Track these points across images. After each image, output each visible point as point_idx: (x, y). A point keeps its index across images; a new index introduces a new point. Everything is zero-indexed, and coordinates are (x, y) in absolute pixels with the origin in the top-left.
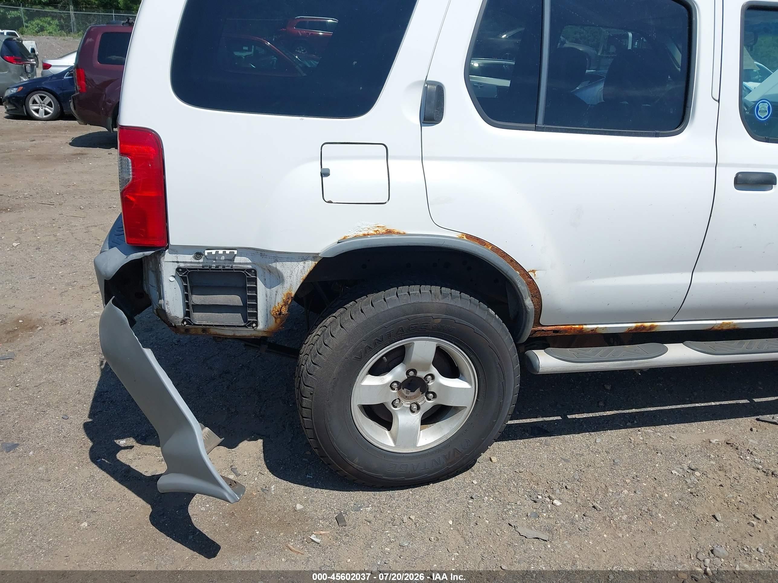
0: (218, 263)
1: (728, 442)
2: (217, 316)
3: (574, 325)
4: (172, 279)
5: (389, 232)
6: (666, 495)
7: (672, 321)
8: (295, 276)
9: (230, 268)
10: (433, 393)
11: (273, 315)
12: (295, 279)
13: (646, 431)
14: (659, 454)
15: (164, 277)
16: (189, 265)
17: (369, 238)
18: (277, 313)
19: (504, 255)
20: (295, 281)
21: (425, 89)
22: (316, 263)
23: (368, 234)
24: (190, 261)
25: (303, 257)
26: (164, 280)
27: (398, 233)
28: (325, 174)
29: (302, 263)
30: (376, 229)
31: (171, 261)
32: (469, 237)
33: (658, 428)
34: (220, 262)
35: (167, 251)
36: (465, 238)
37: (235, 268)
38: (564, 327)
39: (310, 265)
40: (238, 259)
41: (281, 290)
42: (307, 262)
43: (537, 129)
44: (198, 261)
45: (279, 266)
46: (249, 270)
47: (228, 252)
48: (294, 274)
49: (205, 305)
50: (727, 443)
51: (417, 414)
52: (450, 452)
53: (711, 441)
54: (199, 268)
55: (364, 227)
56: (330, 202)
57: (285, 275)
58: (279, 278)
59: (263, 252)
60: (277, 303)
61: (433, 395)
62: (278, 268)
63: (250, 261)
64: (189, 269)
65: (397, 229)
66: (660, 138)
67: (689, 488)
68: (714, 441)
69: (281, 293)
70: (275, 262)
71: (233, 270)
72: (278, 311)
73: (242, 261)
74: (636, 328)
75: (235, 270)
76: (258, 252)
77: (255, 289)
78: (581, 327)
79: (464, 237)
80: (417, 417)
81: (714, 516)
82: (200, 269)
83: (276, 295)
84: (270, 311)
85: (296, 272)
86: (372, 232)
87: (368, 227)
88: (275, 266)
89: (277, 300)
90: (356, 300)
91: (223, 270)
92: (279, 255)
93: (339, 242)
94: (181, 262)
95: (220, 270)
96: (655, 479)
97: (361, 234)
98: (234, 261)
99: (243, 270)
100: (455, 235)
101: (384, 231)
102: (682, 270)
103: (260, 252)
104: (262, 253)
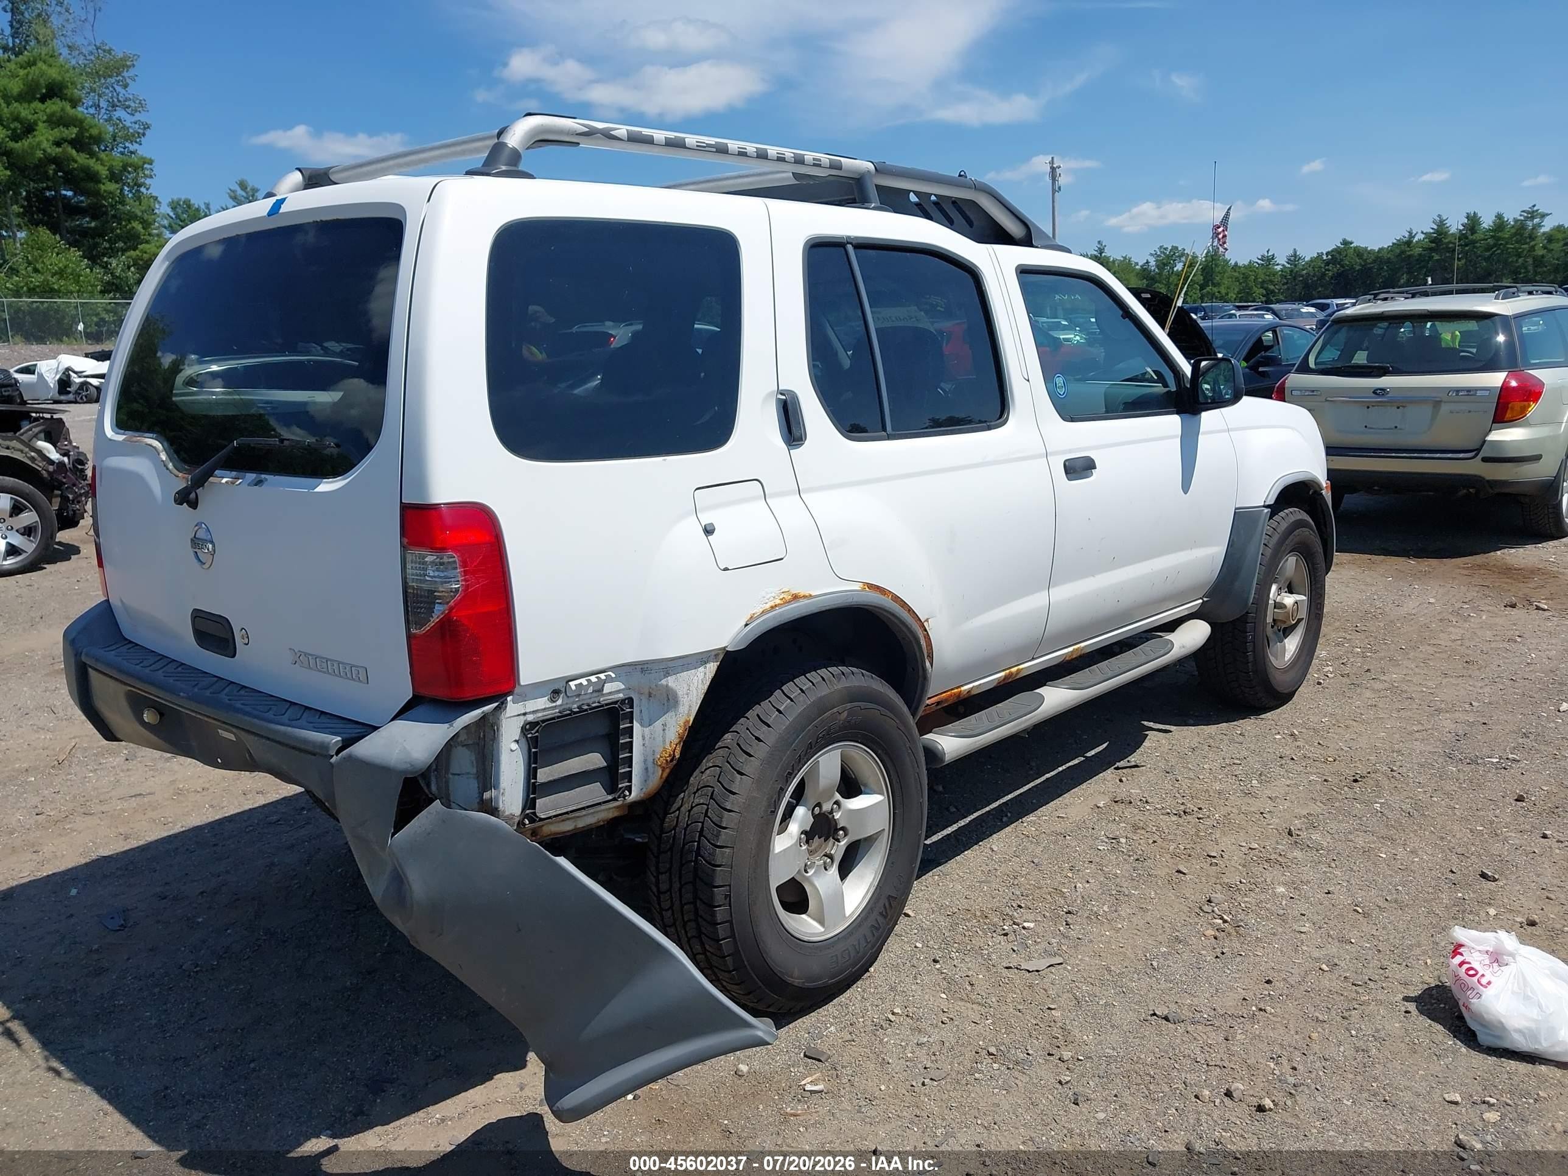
0: (583, 700)
1: (1116, 800)
2: (568, 795)
3: (952, 689)
4: (514, 746)
5: (796, 597)
6: (1118, 872)
7: (1033, 659)
8: (695, 691)
9: (597, 704)
10: (843, 829)
11: (660, 766)
12: (695, 695)
13: (1028, 820)
14: (1068, 837)
15: (503, 745)
16: (540, 715)
17: (778, 611)
18: (668, 759)
19: (904, 604)
20: (695, 699)
21: (778, 400)
22: (718, 663)
23: (776, 606)
24: (543, 707)
25: (701, 659)
26: (503, 751)
27: (805, 597)
28: (709, 531)
29: (701, 669)
30: (781, 597)
31: (516, 714)
32: (871, 586)
33: (1038, 812)
34: (588, 696)
35: (509, 698)
36: (867, 589)
37: (606, 702)
38: (944, 694)
39: (712, 667)
40: (608, 688)
41: (674, 719)
42: (708, 665)
43: (889, 437)
44: (554, 704)
45: (671, 681)
46: (623, 701)
47: (593, 679)
48: (693, 688)
49: (555, 781)
50: (1116, 802)
51: (833, 869)
52: (885, 905)
53: (1098, 805)
54: (556, 715)
55: (768, 597)
56: (726, 569)
57: (680, 693)
58: (670, 700)
59: (646, 666)
60: (668, 743)
61: (843, 830)
62: (670, 684)
63: (623, 687)
64: (543, 721)
65: (803, 592)
66: (992, 431)
67: (1130, 856)
68: (1101, 805)
69: (675, 724)
70: (665, 677)
71: (602, 706)
72: (670, 755)
73: (614, 689)
74: (1006, 677)
75: (607, 705)
76: (637, 667)
77: (630, 732)
78: (959, 690)
79: (866, 587)
80: (834, 871)
81: (1179, 871)
82: (558, 717)
83: (664, 730)
84: (654, 760)
85: (696, 684)
86: (778, 602)
87: (773, 595)
88: (665, 683)
89: (667, 736)
90: (746, 715)
91: (590, 709)
92: (671, 664)
93: (746, 625)
94: (530, 713)
95: (586, 710)
96: (1091, 862)
97: (768, 606)
98: (603, 690)
99: (616, 703)
100: (857, 587)
101: (790, 597)
102: (1039, 590)
103: (640, 667)
104: (643, 667)
